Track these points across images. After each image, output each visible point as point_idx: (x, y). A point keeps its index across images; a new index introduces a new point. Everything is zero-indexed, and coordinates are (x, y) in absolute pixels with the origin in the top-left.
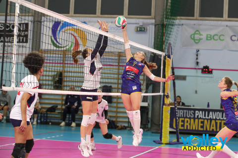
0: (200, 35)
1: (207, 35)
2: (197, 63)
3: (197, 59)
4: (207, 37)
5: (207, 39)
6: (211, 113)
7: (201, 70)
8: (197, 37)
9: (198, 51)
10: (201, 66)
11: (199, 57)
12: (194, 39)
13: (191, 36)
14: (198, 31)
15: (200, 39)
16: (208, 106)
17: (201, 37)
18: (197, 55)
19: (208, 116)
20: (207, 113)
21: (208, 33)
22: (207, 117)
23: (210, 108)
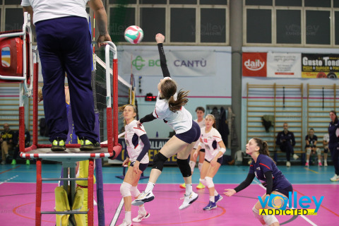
0: (142, 60)
1: (150, 61)
2: (140, 91)
3: (140, 86)
4: (149, 63)
5: (150, 65)
6: (160, 143)
7: (144, 99)
8: (139, 63)
9: (140, 78)
10: (144, 93)
11: (142, 84)
12: (136, 65)
13: (133, 62)
14: (139, 57)
15: (142, 65)
16: (157, 135)
17: (143, 63)
18: (140, 82)
19: (158, 146)
20: (156, 143)
21: (151, 59)
22: (156, 148)
23: (160, 137)
